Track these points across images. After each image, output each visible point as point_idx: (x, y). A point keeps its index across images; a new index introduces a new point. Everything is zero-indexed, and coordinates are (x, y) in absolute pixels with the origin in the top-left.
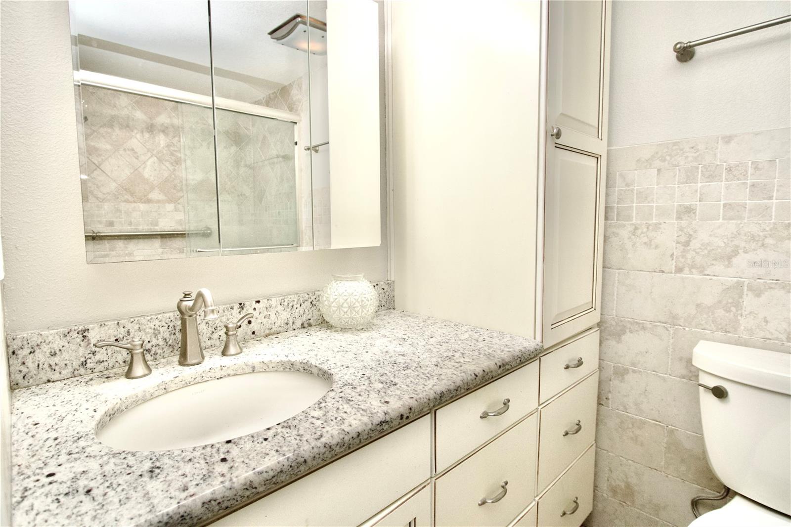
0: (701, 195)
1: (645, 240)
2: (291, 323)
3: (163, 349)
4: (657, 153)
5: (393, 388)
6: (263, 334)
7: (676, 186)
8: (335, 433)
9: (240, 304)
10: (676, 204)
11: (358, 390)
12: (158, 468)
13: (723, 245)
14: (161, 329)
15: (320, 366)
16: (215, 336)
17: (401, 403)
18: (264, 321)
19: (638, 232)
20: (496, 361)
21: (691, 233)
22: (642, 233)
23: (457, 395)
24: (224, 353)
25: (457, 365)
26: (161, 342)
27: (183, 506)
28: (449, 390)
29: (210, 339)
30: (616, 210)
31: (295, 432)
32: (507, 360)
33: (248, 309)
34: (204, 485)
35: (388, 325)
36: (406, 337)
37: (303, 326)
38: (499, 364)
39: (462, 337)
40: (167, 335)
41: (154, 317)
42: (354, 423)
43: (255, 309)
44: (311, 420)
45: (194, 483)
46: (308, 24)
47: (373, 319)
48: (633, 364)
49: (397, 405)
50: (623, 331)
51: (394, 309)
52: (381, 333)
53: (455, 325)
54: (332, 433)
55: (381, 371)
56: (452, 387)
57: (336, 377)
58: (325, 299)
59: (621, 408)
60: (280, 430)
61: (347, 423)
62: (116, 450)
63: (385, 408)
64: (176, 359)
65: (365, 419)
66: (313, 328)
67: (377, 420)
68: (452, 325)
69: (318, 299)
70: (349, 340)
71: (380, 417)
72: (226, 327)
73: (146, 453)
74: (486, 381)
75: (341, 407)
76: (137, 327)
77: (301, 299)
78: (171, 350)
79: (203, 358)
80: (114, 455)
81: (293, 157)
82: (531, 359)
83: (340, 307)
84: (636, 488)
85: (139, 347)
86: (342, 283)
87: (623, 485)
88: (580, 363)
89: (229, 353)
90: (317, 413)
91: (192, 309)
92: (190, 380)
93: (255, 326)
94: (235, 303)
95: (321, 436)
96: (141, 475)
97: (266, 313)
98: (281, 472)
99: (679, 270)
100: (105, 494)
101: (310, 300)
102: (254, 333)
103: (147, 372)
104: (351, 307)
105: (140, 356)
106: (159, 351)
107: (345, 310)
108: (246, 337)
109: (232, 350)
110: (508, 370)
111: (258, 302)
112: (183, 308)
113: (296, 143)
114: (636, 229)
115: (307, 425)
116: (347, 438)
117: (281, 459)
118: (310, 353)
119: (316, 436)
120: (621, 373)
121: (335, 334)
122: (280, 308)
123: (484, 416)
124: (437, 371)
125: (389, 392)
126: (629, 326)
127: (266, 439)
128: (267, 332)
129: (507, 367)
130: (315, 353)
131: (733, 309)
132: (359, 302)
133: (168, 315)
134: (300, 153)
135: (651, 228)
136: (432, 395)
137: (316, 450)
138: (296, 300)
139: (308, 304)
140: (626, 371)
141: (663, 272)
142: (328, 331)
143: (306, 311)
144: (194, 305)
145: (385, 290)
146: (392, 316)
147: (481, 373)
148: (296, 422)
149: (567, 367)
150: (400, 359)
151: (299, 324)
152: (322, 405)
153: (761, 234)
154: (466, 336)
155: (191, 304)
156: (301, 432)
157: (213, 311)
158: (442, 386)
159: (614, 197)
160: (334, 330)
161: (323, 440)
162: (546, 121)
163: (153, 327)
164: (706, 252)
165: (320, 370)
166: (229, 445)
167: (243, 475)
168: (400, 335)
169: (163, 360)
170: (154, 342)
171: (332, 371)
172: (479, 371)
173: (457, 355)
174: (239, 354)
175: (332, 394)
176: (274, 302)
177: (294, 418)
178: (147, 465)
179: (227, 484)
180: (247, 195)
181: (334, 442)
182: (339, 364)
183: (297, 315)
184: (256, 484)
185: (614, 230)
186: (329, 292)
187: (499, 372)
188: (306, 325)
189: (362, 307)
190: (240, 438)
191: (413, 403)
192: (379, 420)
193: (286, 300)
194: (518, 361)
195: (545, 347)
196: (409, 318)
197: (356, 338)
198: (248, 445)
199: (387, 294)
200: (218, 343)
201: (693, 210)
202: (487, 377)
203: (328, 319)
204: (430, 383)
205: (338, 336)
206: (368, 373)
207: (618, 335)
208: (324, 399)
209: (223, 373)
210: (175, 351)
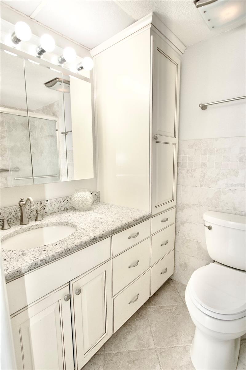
0: (208, 159)
1: (191, 175)
2: (60, 209)
3: (13, 219)
4: (195, 143)
5: (97, 229)
6: (50, 213)
7: (201, 155)
8: (78, 242)
9: (41, 202)
10: (200, 162)
11: (86, 230)
12: (24, 253)
13: (215, 177)
14: (12, 212)
15: (72, 223)
16: (32, 214)
17: (100, 233)
18: (50, 208)
19: (189, 172)
20: (134, 219)
21: (205, 173)
22: (190, 172)
23: (119, 231)
24: (36, 220)
25: (120, 221)
26: (12, 217)
27: (35, 261)
28: (116, 229)
29: (30, 215)
30: (181, 164)
31: (66, 242)
32: (138, 219)
33: (44, 204)
34: (40, 256)
35: (97, 208)
36: (103, 212)
37: (65, 210)
38: (134, 220)
39: (124, 212)
40: (14, 214)
41: (9, 208)
42: (84, 239)
43: (46, 204)
44: (70, 239)
45: (37, 256)
46: (63, 82)
47: (91, 206)
48: (187, 220)
49: (98, 233)
50: (184, 208)
51: (100, 202)
52: (94, 211)
53: (122, 207)
54: (77, 242)
55: (94, 224)
56: (117, 228)
57: (78, 226)
58: (73, 199)
59: (183, 236)
60: (60, 242)
61: (82, 239)
62: (8, 250)
63: (94, 235)
64: (19, 222)
65: (88, 238)
66: (68, 210)
67: (92, 238)
68: (121, 207)
69: (70, 199)
70: (82, 214)
71: (93, 237)
72: (36, 210)
73: (19, 250)
74: (130, 226)
75: (80, 235)
76: (3, 212)
77: (64, 199)
78: (16, 220)
79: (29, 222)
80: (9, 251)
81: (56, 136)
82: (147, 219)
83: (79, 202)
84: (188, 264)
85: (6, 219)
86: (79, 193)
87: (184, 263)
88: (167, 219)
89: (38, 220)
90: (72, 237)
91: (25, 204)
92: (25, 230)
93: (47, 210)
94: (39, 201)
95: (74, 243)
96: (20, 255)
97: (50, 205)
98: (63, 252)
99: (201, 186)
100: (11, 260)
101: (67, 200)
102: (46, 213)
103: (9, 227)
104: (83, 202)
105: (7, 222)
106: (12, 220)
107: (81, 203)
108: (43, 214)
109: (39, 219)
110: (138, 222)
111: (47, 201)
112: (21, 205)
113: (57, 130)
114: (188, 171)
115: (69, 240)
116: (82, 243)
117: (62, 249)
118: (68, 219)
119: (73, 243)
120: (183, 223)
121: (77, 212)
122: (55, 203)
123: (130, 238)
124: (113, 223)
125: (96, 230)
126: (185, 206)
127: (57, 245)
128: (51, 212)
129: (138, 221)
130: (70, 219)
131: (218, 199)
132: (86, 200)
133: (14, 207)
134: (59, 135)
135: (193, 170)
136: (110, 230)
137: (73, 247)
138: (62, 200)
139: (66, 201)
140: (185, 222)
141: (196, 186)
142: (74, 211)
143: (66, 204)
144: (26, 203)
145: (96, 195)
146: (99, 205)
147: (128, 223)
148: (65, 240)
149: (162, 222)
150: (101, 220)
151: (63, 209)
152: (74, 235)
153: (226, 173)
154: (125, 211)
155: (24, 202)
156: (67, 242)
157: (33, 205)
158: (113, 228)
159: (180, 159)
160: (76, 210)
161: (75, 244)
162: (152, 134)
163: (9, 211)
164: (210, 179)
165: (72, 224)
166: (45, 247)
167: (51, 254)
168: (101, 212)
169: (13, 223)
170: (10, 217)
171: (76, 225)
172: (127, 222)
173: (121, 218)
174: (42, 220)
175: (77, 232)
176: (53, 201)
177: (65, 239)
178: (21, 253)
179: (47, 256)
180: (35, 152)
181: (78, 244)
182: (79, 222)
183: (62, 205)
184: (55, 256)
185: (180, 171)
186: (74, 196)
187: (135, 223)
188: (66, 209)
189: (87, 202)
190: (48, 245)
191: (104, 233)
192: (93, 238)
193: (58, 200)
194: (142, 219)
195: (153, 214)
196: (105, 205)
197: (85, 213)
198: (51, 246)
199: (97, 196)
200: (33, 217)
201: (206, 164)
202: (130, 225)
203: (74, 206)
204: (110, 227)
205: (78, 213)
206: (89, 225)
207: (182, 210)
208: (74, 233)
209: (37, 227)
210: (17, 220)
